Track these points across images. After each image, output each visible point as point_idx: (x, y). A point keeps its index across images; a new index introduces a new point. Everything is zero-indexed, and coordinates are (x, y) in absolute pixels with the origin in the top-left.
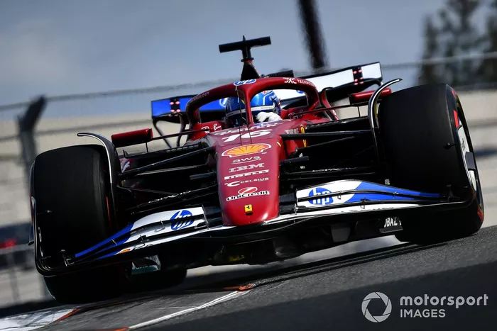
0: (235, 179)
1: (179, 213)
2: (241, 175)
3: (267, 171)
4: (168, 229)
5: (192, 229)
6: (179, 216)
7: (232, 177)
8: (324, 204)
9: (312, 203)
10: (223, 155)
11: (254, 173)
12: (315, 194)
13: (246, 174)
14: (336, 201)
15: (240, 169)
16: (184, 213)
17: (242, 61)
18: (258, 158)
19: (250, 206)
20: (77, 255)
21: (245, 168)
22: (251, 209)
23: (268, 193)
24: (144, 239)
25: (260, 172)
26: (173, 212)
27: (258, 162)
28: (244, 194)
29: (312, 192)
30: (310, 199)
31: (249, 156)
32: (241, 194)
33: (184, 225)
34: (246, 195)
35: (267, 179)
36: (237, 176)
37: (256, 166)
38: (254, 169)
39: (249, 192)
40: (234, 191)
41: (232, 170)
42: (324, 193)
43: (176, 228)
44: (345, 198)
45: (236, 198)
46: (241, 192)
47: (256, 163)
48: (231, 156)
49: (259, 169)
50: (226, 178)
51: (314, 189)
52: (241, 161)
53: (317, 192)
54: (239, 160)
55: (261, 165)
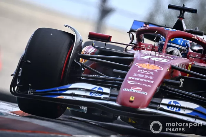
0: (134, 80)
1: (96, 88)
2: (138, 79)
3: (152, 82)
4: (88, 94)
5: (100, 99)
6: (96, 89)
7: (133, 78)
8: (174, 110)
9: (168, 107)
10: (135, 65)
11: (145, 81)
12: (172, 103)
13: (141, 80)
14: (182, 111)
15: (140, 75)
16: (99, 89)
17: (178, 17)
18: (152, 73)
19: (134, 98)
20: (37, 91)
21: (143, 76)
22: (133, 100)
23: (147, 94)
24: (73, 95)
25: (149, 81)
26: (94, 86)
27: (151, 75)
28: (134, 90)
29: (171, 102)
30: (168, 105)
31: (148, 70)
32: (132, 89)
33: (97, 95)
34: (134, 91)
35: (150, 86)
36: (136, 79)
37: (148, 77)
38: (147, 79)
39: (137, 90)
40: (130, 86)
41: (135, 75)
42: (177, 105)
43: (92, 95)
44: (187, 112)
45: (129, 91)
46: (133, 88)
47: (149, 75)
48: (139, 67)
49: (149, 79)
50: (130, 78)
51: (173, 101)
52: (143, 72)
53: (173, 103)
54: (142, 71)
55: (151, 78)
